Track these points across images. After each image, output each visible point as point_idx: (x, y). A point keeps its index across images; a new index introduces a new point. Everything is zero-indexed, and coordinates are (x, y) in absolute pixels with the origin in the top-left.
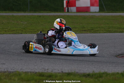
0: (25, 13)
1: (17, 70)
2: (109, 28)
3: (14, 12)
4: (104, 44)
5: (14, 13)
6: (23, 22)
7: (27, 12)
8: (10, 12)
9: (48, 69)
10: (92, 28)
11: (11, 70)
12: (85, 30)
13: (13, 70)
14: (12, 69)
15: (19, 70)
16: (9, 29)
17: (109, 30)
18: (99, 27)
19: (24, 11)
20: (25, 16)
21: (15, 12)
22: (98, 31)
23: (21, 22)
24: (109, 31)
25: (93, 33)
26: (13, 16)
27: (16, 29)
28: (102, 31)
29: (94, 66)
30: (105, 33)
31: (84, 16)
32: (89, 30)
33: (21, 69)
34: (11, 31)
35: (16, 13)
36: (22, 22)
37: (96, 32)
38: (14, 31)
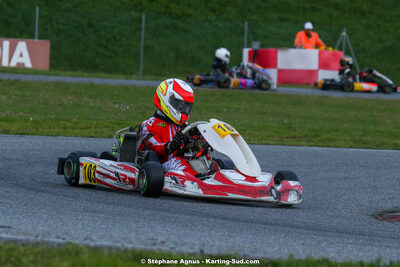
0: (127, 79)
1: (72, 241)
2: (364, 135)
3: (96, 74)
4: (345, 179)
5: (98, 77)
6: (119, 103)
7: (134, 76)
8: (86, 74)
9: (163, 242)
10: (314, 131)
11: (56, 240)
12: (294, 137)
13: (61, 241)
14: (58, 237)
15: (77, 242)
16: (76, 123)
17: (365, 138)
18: (337, 130)
19: (127, 72)
20: (126, 89)
21: (101, 74)
22: (331, 140)
23: (115, 103)
24: (364, 142)
25: (316, 146)
26: (92, 86)
27: (95, 122)
28: (345, 141)
29: (302, 241)
30: (352, 147)
31: (297, 96)
32: (306, 136)
33: (85, 239)
34: (82, 129)
35: (102, 78)
36: (117, 106)
37: (326, 143)
38: (90, 127)
